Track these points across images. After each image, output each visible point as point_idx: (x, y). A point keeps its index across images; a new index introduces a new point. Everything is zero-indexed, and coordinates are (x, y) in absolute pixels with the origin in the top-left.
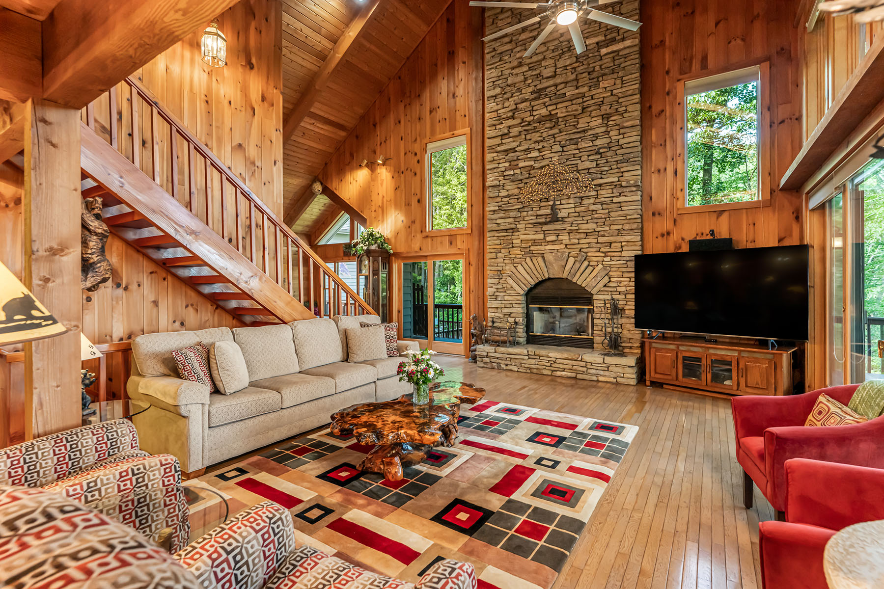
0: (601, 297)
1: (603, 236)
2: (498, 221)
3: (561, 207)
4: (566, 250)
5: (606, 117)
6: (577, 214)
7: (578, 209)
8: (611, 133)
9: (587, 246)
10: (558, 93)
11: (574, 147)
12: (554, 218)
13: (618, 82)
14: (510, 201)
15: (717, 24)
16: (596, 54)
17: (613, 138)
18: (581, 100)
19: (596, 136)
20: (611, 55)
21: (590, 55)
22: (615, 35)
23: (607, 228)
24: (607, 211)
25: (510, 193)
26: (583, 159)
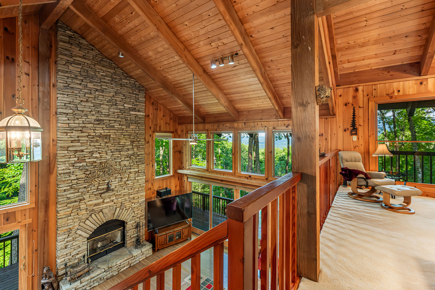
0: (131, 222)
1: (131, 194)
3: (112, 183)
4: (115, 205)
5: (132, 142)
6: (120, 186)
7: (120, 183)
8: (134, 149)
9: (125, 200)
10: (111, 125)
11: (118, 153)
12: (108, 189)
13: (137, 128)
14: (78, 182)
15: (163, 116)
16: (129, 112)
17: (135, 151)
18: (121, 131)
19: (128, 150)
20: (135, 115)
21: (126, 112)
22: (136, 107)
23: (132, 191)
24: (133, 183)
25: (78, 177)
26: (122, 159)
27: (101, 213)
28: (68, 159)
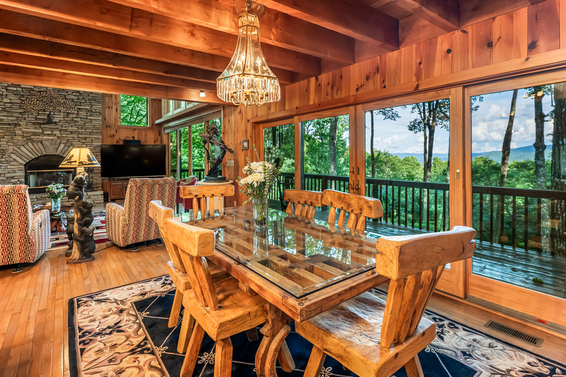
1: (82, 134)
3: (55, 116)
4: (58, 140)
6: (65, 121)
9: (72, 138)
12: (49, 121)
14: (12, 106)
23: (83, 131)
24: (84, 122)
25: (12, 101)
26: (68, 93)
27: (39, 144)
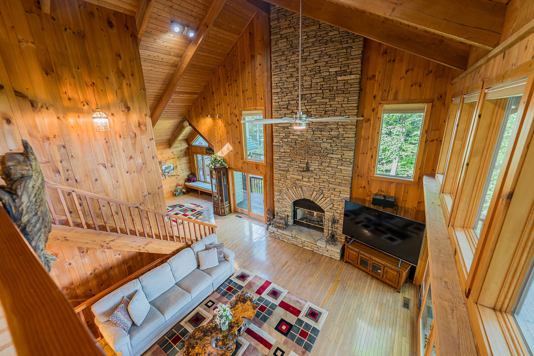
0: (328, 213)
1: (332, 184)
2: (280, 164)
3: (311, 164)
4: (313, 187)
6: (319, 170)
7: (320, 167)
8: (340, 130)
9: (323, 187)
10: (312, 99)
11: (319, 133)
12: (308, 170)
13: (346, 100)
14: (286, 155)
15: (407, 72)
16: (335, 79)
17: (340, 132)
18: (324, 106)
19: (332, 129)
20: (343, 82)
21: (331, 79)
22: (346, 68)
23: (334, 180)
24: (334, 171)
25: (285, 151)
26: (324, 141)
27: (300, 189)
28: (278, 134)
